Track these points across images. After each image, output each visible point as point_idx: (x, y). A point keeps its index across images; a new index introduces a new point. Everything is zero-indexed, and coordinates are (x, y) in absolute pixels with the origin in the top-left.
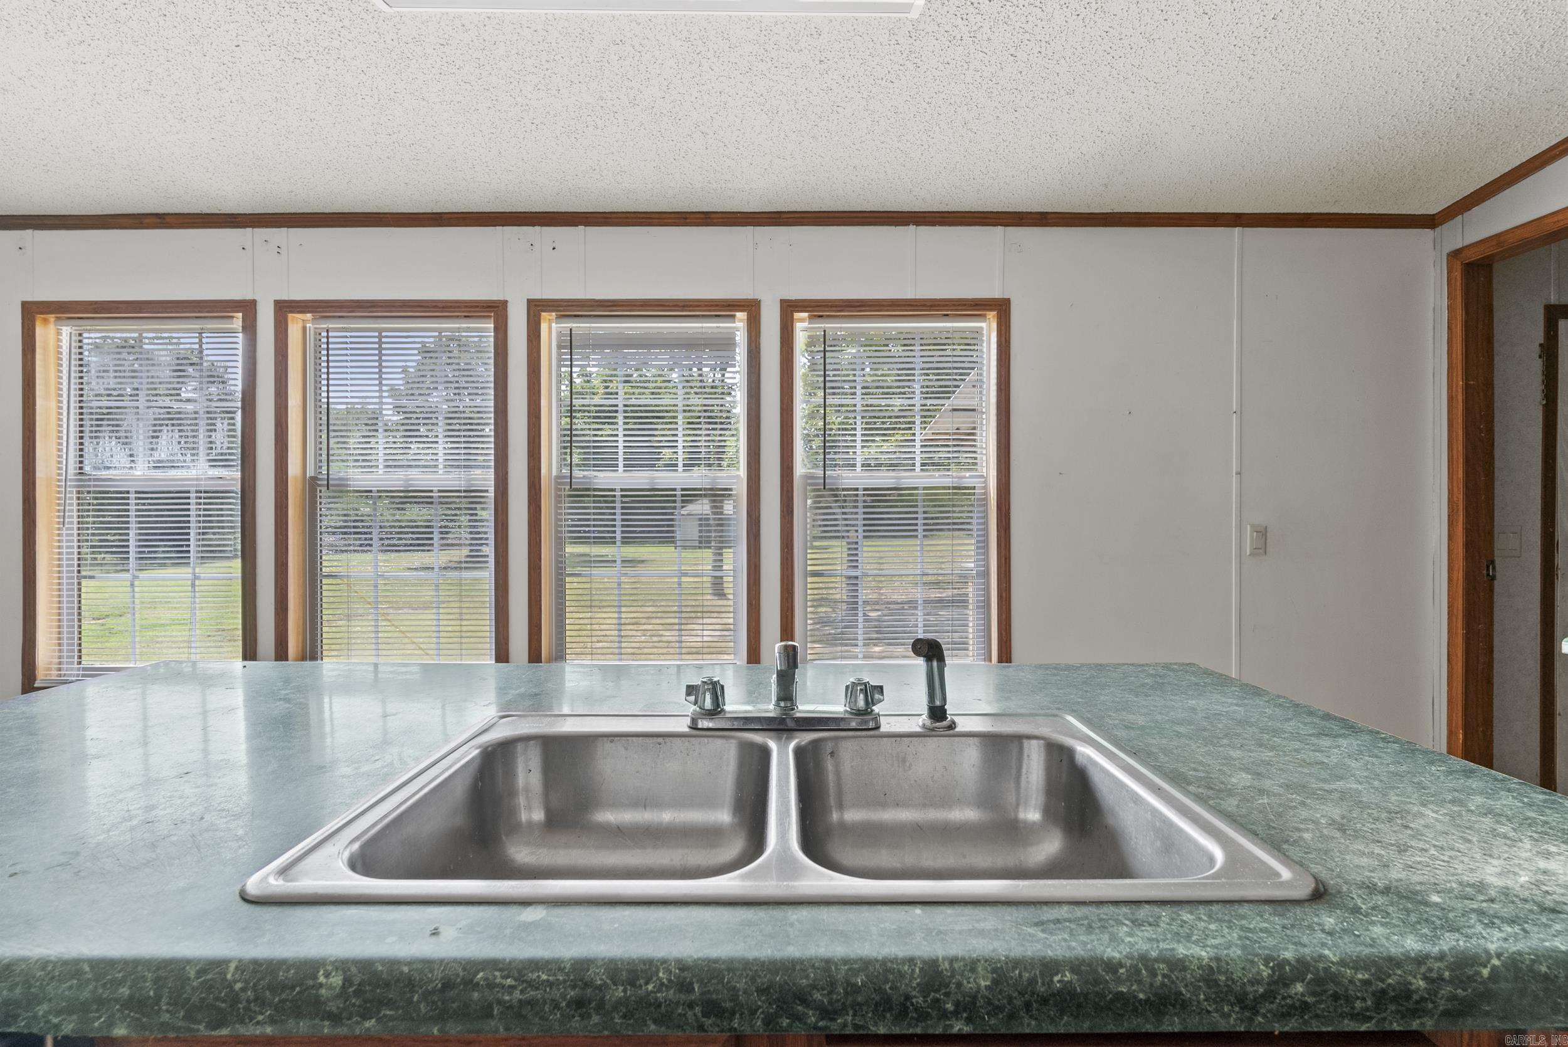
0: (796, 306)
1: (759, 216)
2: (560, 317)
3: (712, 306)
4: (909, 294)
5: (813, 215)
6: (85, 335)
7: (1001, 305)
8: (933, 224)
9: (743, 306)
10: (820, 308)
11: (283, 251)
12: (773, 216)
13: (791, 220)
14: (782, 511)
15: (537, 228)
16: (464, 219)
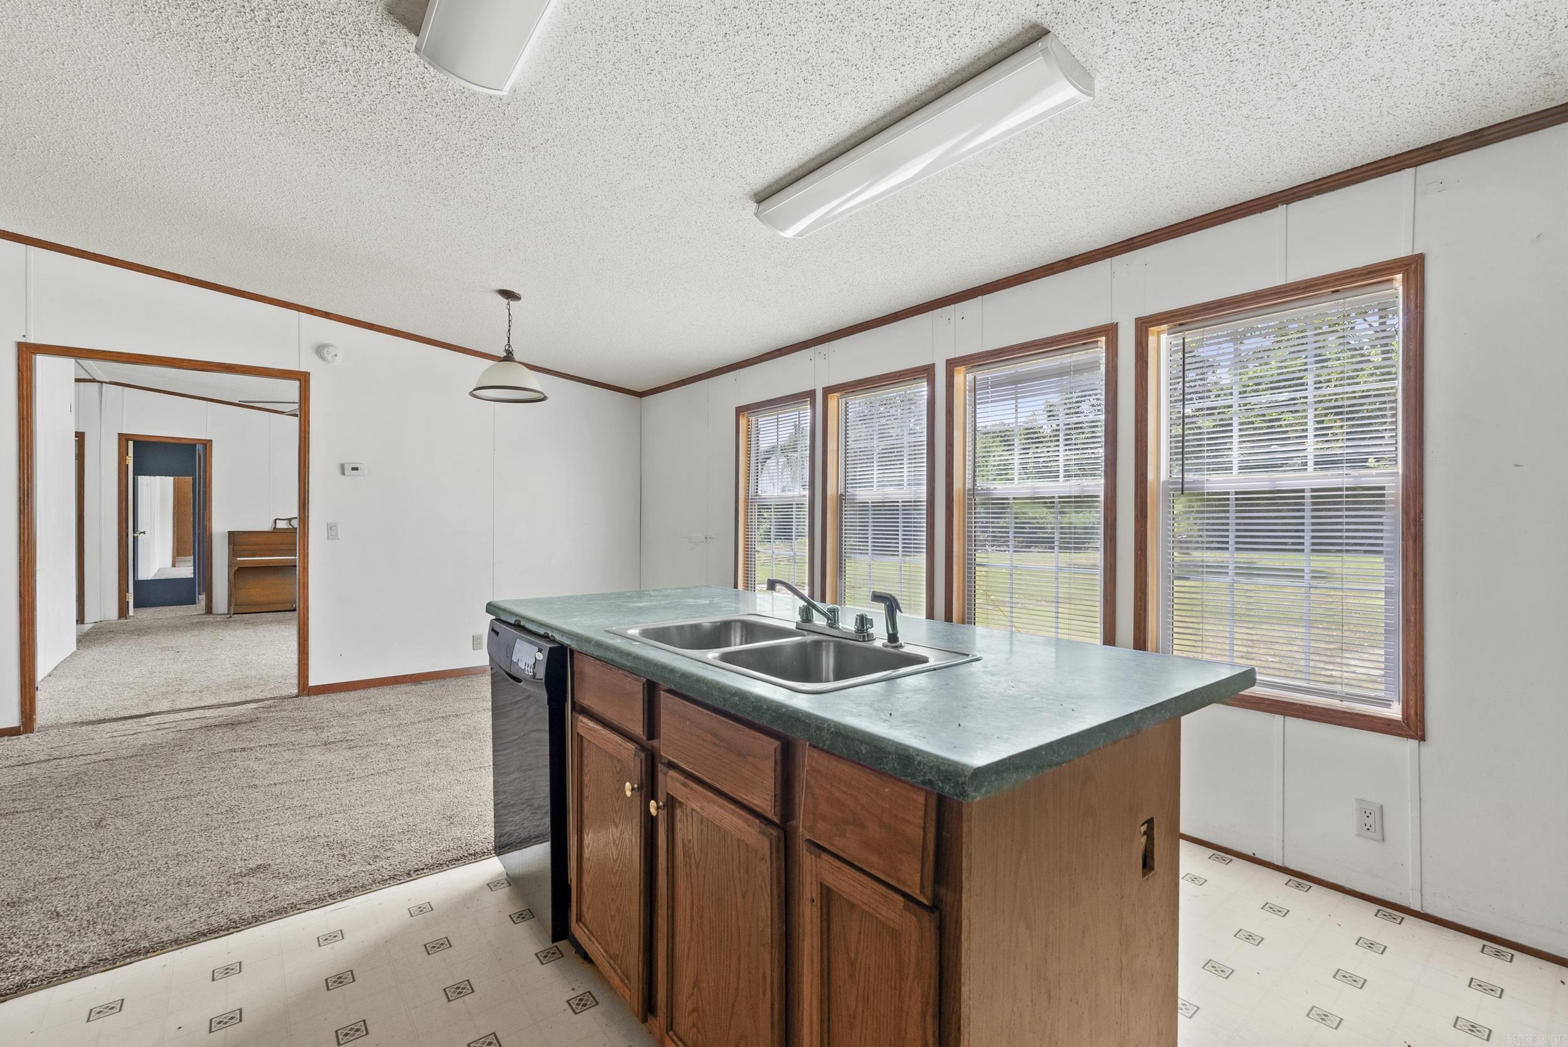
0: (1150, 322)
1: (1111, 248)
2: (968, 371)
3: (1074, 337)
4: (1278, 281)
5: (1165, 231)
6: (760, 420)
7: (1409, 265)
8: (1308, 196)
9: (1101, 332)
10: (1178, 318)
11: (826, 357)
12: (1126, 243)
13: (1143, 242)
14: (1136, 516)
15: (952, 306)
16: (910, 312)
